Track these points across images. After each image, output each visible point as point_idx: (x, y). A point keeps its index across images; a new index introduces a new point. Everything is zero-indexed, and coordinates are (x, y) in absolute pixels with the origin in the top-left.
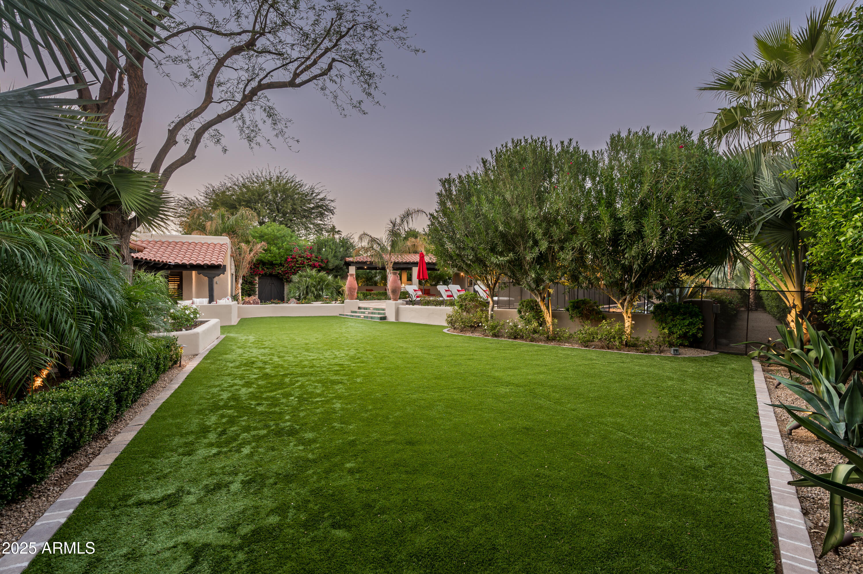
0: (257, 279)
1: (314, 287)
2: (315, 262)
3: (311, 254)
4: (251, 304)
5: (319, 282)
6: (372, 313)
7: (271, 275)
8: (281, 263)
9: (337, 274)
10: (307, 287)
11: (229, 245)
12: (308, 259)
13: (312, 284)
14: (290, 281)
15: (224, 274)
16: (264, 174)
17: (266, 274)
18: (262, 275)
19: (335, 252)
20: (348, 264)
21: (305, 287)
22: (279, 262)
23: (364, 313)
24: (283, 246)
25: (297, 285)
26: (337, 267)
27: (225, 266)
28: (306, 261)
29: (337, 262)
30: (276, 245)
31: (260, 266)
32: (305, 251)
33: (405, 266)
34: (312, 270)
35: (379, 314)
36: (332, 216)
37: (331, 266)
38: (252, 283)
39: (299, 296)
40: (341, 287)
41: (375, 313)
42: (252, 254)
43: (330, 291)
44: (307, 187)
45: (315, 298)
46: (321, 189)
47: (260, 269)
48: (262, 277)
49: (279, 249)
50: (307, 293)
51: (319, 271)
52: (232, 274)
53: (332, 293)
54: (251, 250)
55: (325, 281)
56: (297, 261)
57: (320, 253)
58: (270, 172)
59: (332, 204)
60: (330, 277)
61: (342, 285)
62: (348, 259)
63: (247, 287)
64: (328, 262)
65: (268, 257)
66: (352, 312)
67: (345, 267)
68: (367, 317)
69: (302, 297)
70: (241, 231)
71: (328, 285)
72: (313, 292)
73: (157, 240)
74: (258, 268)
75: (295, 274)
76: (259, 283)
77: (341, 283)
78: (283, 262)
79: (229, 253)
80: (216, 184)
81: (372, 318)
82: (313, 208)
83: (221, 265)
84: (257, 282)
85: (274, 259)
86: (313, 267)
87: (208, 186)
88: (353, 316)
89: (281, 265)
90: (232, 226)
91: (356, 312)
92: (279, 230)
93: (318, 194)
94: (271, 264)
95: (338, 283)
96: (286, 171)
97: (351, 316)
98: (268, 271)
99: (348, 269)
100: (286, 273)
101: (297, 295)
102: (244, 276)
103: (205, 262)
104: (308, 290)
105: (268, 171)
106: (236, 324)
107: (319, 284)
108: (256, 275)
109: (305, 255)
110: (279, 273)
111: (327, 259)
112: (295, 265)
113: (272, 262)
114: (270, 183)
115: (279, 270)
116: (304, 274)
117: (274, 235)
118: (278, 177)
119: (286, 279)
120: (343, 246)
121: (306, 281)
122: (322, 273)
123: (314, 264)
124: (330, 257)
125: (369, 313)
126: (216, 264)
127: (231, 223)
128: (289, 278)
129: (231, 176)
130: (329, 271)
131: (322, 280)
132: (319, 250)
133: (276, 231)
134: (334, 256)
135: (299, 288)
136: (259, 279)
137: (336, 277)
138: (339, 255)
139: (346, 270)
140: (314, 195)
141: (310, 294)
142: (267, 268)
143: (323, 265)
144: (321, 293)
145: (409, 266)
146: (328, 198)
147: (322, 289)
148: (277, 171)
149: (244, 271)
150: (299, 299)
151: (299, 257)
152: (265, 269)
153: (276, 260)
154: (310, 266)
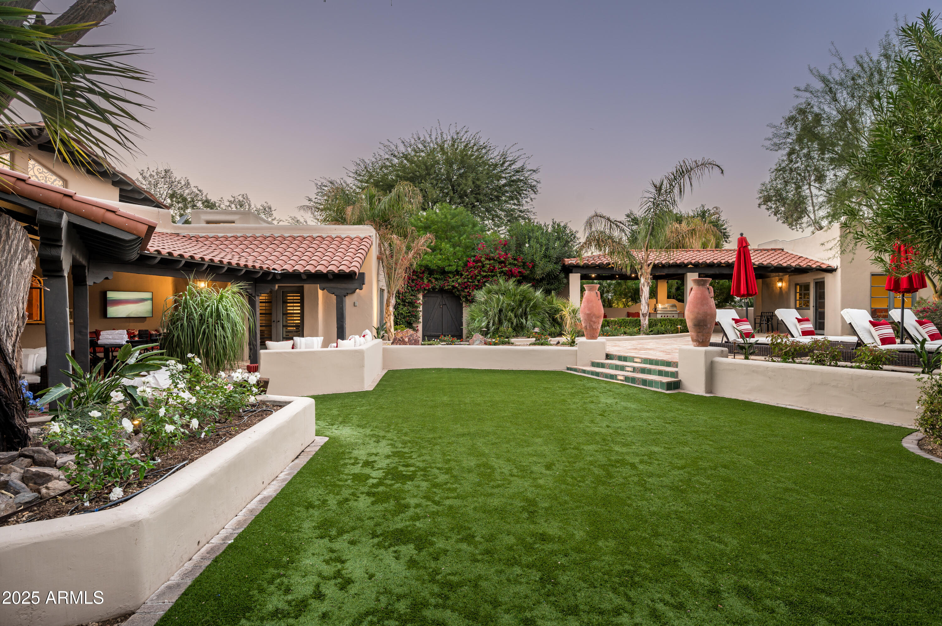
0: (421, 296)
1: (512, 311)
2: (513, 268)
3: (506, 254)
4: (404, 343)
5: (521, 302)
6: (643, 371)
7: (442, 291)
8: (457, 271)
9: (548, 287)
10: (501, 311)
11: (375, 241)
12: (500, 263)
13: (509, 305)
14: (471, 300)
15: (361, 289)
16: (433, 138)
17: (434, 289)
18: (429, 290)
19: (547, 249)
20: (568, 270)
21: (496, 311)
22: (454, 268)
23: (622, 368)
24: (460, 241)
25: (483, 307)
26: (549, 274)
27: (362, 275)
28: (497, 266)
29: (550, 267)
30: (449, 239)
31: (426, 275)
32: (496, 249)
33: (672, 271)
34: (507, 281)
35: (660, 373)
36: (533, 196)
37: (539, 273)
38: (412, 304)
39: (487, 326)
40: (557, 311)
41: (649, 372)
42: (410, 255)
43: (540, 317)
44: (496, 153)
45: (514, 329)
46: (518, 154)
47: (426, 281)
48: (430, 293)
49: (454, 246)
50: (500, 322)
51: (519, 283)
52: (382, 291)
53: (542, 322)
54: (409, 248)
55: (530, 300)
56: (483, 266)
57: (521, 252)
58: (442, 134)
59: (535, 176)
60: (539, 294)
61: (562, 307)
62: (569, 261)
63: (404, 310)
64: (533, 267)
65: (436, 261)
66: (594, 364)
67: (563, 275)
68: (633, 380)
69: (492, 329)
70: (396, 219)
71: (535, 306)
72: (510, 320)
73: (268, 235)
74: (422, 278)
75: (479, 288)
76: (424, 304)
77: (557, 302)
78: (460, 269)
79: (374, 252)
80: (369, 159)
81: (645, 382)
82: (504, 185)
83: (355, 273)
84: (420, 301)
85: (447, 263)
86: (509, 275)
87: (358, 162)
88: (597, 374)
89: (457, 273)
90: (384, 211)
91: (602, 366)
92: (454, 216)
93: (514, 162)
94: (443, 272)
95: (551, 303)
96: (465, 130)
97: (593, 373)
98: (438, 284)
99: (567, 277)
100: (465, 286)
101: (484, 324)
102: (398, 292)
103: (330, 268)
104: (503, 317)
105: (439, 132)
106: (371, 389)
107: (520, 305)
108: (419, 292)
109: (495, 255)
110: (454, 287)
111: (533, 261)
112: (479, 272)
113: (444, 268)
114: (442, 149)
115: (454, 282)
116: (495, 287)
117: (447, 224)
118: (454, 141)
119: (465, 297)
120: (559, 238)
121: (498, 299)
122: (525, 287)
123: (510, 271)
124: (537, 259)
125: (635, 370)
126: (347, 271)
127: (383, 207)
128: (469, 294)
129: (387, 143)
130: (536, 284)
131: (525, 299)
132: (520, 245)
133: (449, 217)
134: (545, 256)
135: (486, 313)
136: (424, 296)
137: (548, 292)
138: (554, 254)
139: (565, 281)
140: (507, 164)
141: (505, 324)
142: (436, 279)
143: (527, 273)
144: (524, 321)
145: (680, 271)
146: (529, 167)
147: (525, 314)
148: (453, 131)
149: (400, 284)
150: (485, 334)
151: (487, 259)
152: (433, 280)
153: (450, 265)
154: (505, 274)
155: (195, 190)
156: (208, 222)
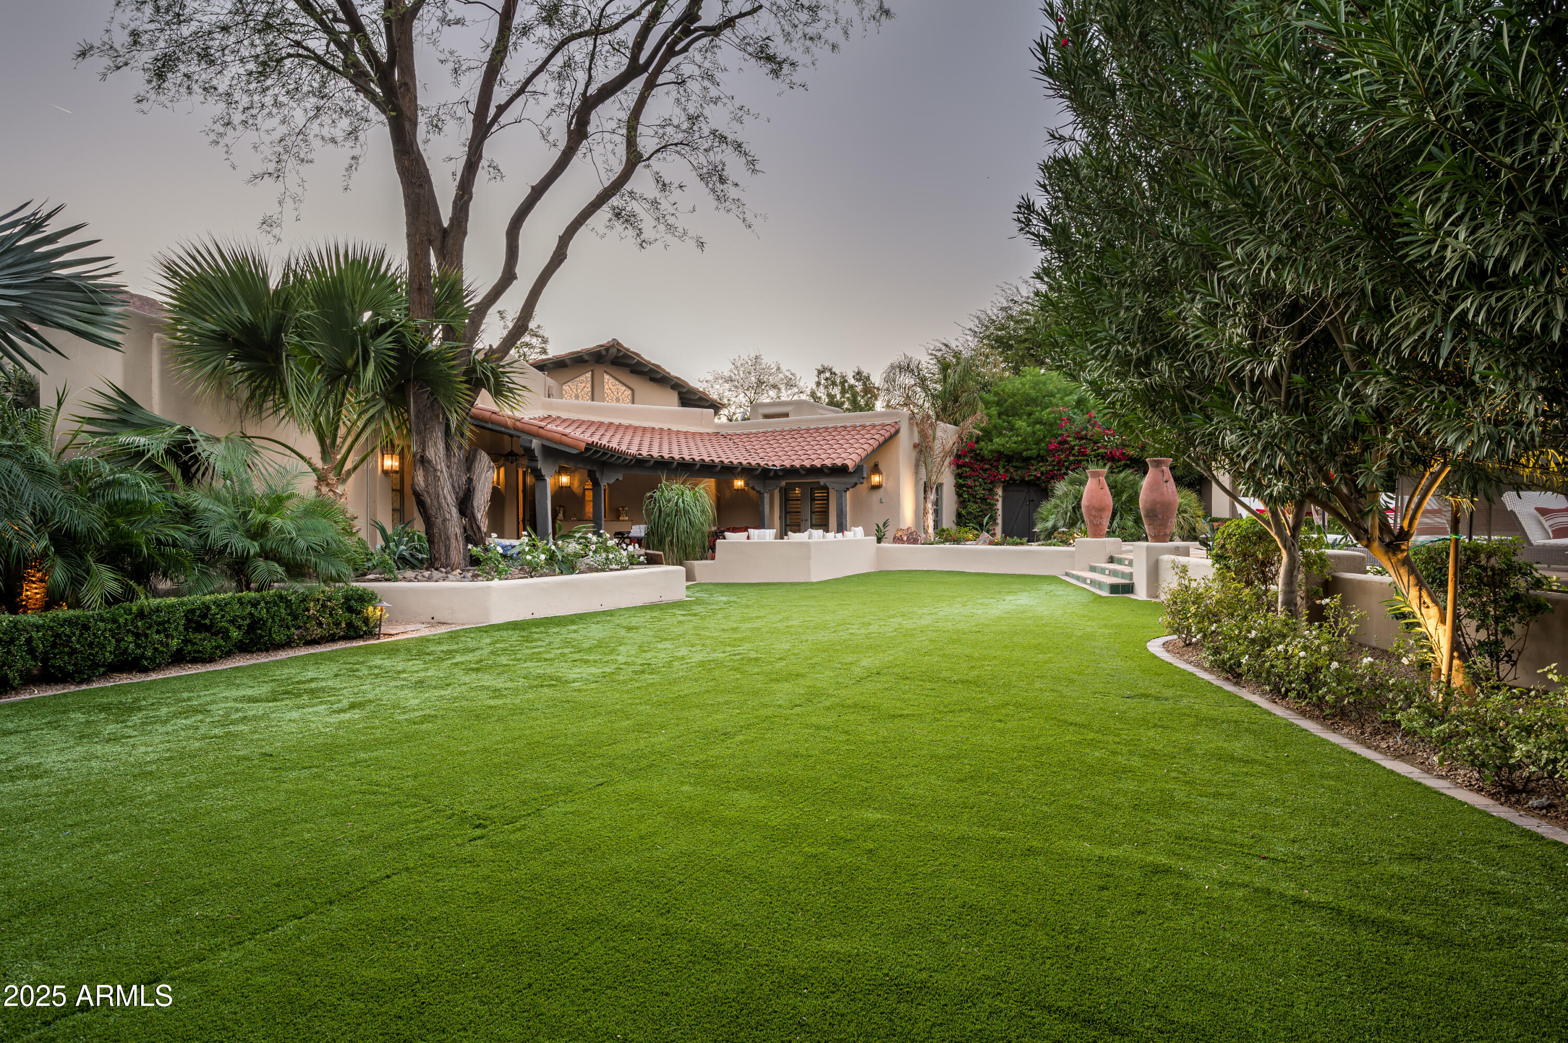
0: (1000, 492)
2: (1115, 449)
7: (1023, 483)
8: (1038, 456)
12: (1095, 443)
17: (1013, 480)
18: (1008, 483)
22: (1034, 452)
24: (1041, 418)
28: (1091, 447)
31: (1001, 463)
38: (985, 501)
47: (1002, 471)
48: (1010, 486)
56: (1071, 448)
65: (1012, 444)
66: (1090, 568)
74: (997, 468)
76: (1003, 500)
78: (1042, 453)
83: (849, 467)
84: (1001, 498)
85: (1025, 446)
86: (1109, 458)
89: (1039, 458)
94: (1021, 458)
98: (1018, 475)
100: (1051, 475)
108: (996, 485)
110: (1036, 477)
113: (1022, 453)
115: (1037, 470)
117: (1025, 395)
119: (1052, 490)
126: (840, 465)
133: (1028, 386)
136: (1004, 491)
142: (1015, 468)
143: (1136, 454)
151: (1077, 438)
152: (1012, 470)
153: (1028, 450)
154: (1103, 458)
155: (788, 374)
156: (766, 416)
